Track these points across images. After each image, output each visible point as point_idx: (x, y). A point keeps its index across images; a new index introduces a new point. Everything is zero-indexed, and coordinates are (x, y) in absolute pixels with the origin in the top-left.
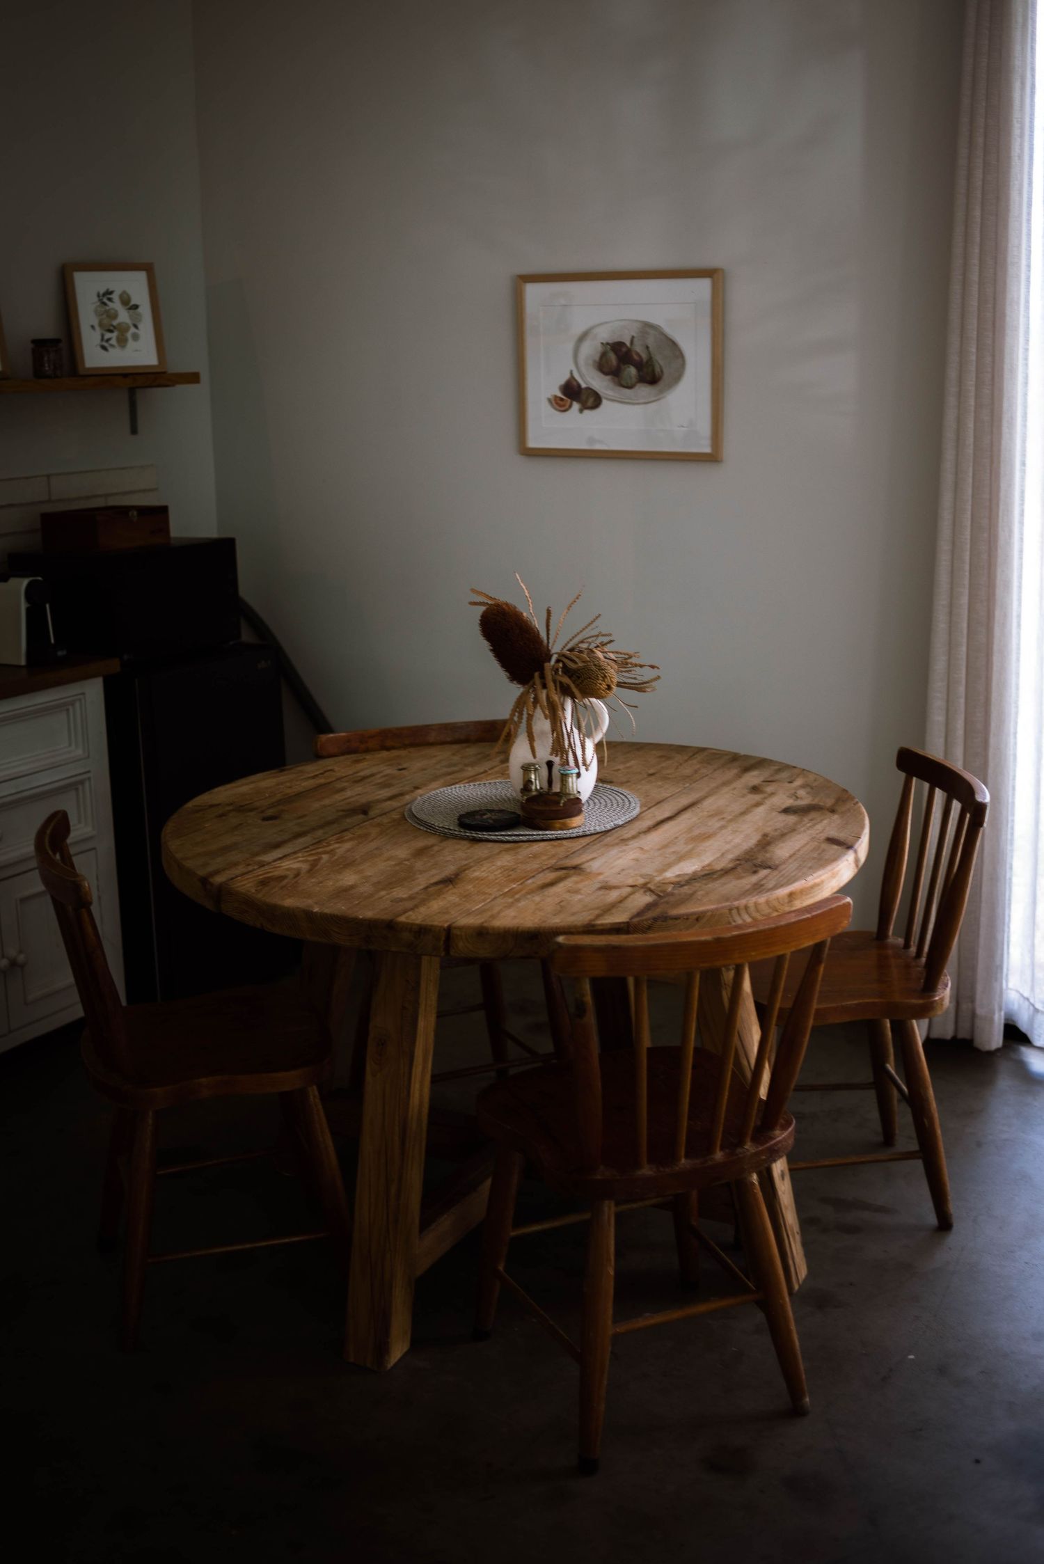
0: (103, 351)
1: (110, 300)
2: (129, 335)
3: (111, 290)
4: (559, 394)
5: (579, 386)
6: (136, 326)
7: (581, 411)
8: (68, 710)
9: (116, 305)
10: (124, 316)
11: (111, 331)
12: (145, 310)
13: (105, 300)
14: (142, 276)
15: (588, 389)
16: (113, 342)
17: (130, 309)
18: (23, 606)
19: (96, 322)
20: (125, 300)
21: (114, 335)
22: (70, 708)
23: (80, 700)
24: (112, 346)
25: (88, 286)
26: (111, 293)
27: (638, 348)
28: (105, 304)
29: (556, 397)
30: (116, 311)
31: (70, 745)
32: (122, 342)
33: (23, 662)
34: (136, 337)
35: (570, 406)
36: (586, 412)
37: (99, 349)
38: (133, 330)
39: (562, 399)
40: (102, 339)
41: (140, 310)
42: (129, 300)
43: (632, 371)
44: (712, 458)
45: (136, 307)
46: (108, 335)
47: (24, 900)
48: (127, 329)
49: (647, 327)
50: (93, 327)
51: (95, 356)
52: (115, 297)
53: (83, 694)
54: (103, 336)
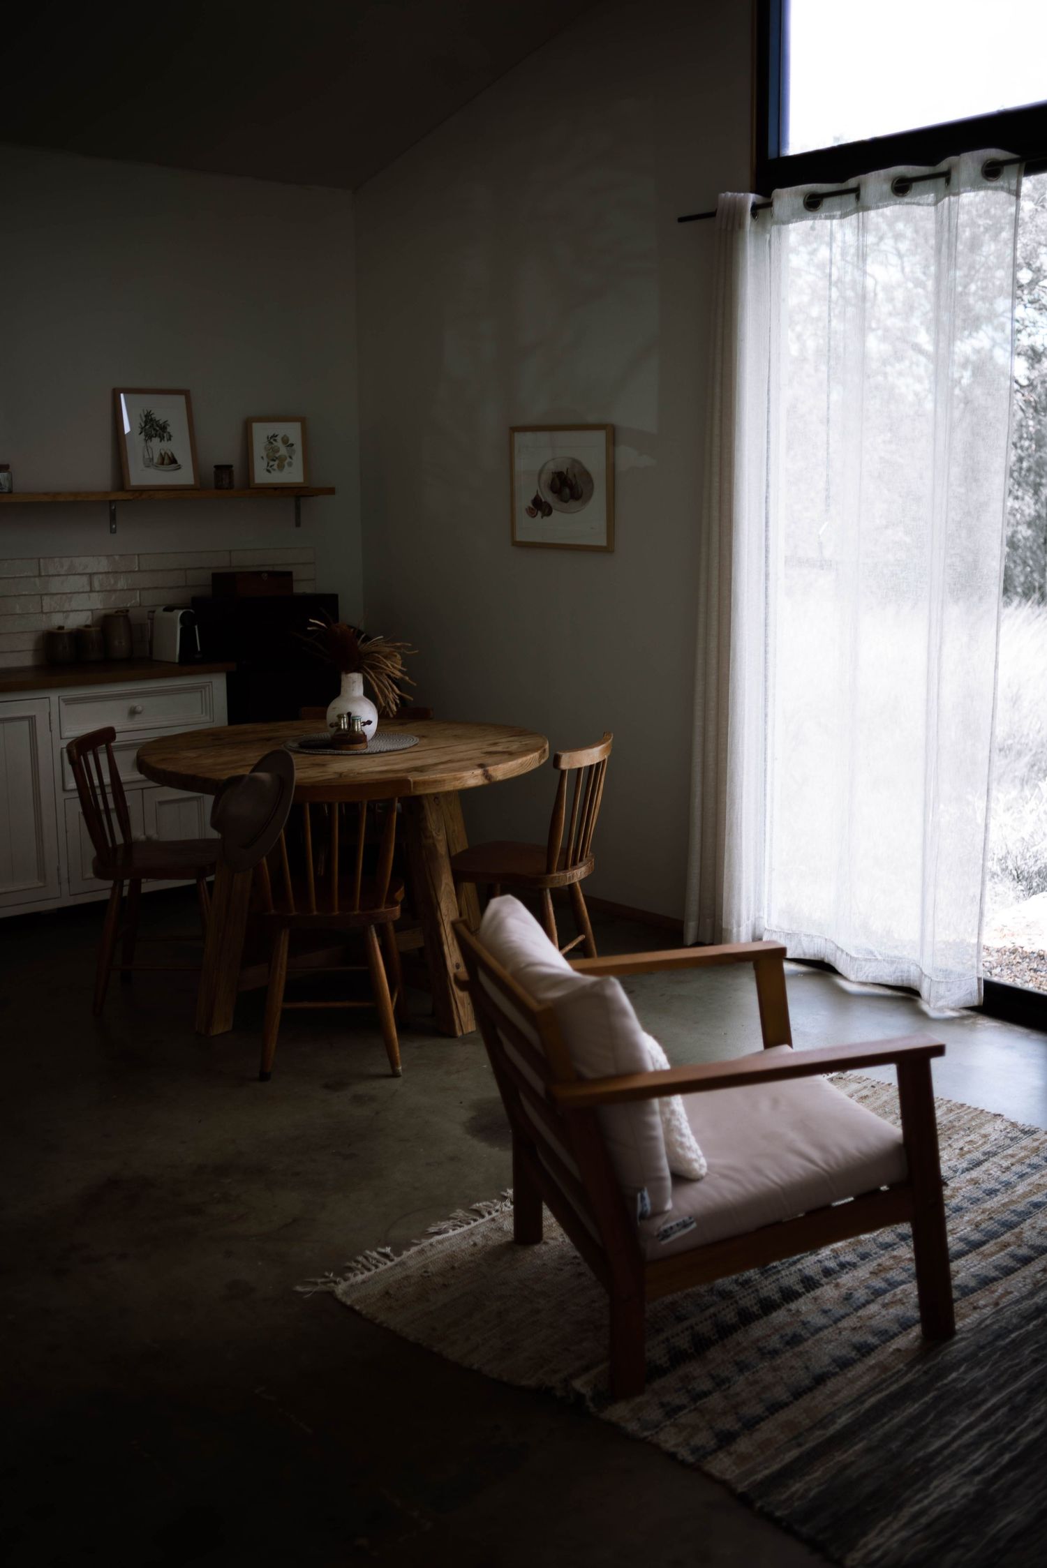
0: (268, 473)
1: (275, 440)
2: (286, 463)
3: (276, 434)
4: (531, 506)
5: (541, 500)
6: (291, 457)
7: (542, 517)
8: (201, 691)
9: (279, 444)
10: (283, 451)
11: (274, 460)
12: (298, 447)
13: (272, 440)
14: (297, 426)
15: (545, 502)
16: (275, 467)
17: (288, 446)
18: (179, 627)
19: (264, 455)
20: (285, 441)
21: (276, 463)
22: (203, 690)
23: (209, 686)
24: (274, 470)
25: (261, 432)
26: (277, 436)
27: (570, 476)
28: (272, 443)
29: (530, 508)
30: (279, 448)
31: (202, 713)
32: (281, 467)
33: (177, 661)
34: (290, 464)
35: (537, 514)
36: (545, 518)
37: (265, 471)
38: (288, 460)
39: (532, 509)
40: (268, 466)
41: (295, 446)
42: (288, 440)
43: (567, 491)
44: (608, 550)
45: (292, 445)
46: (271, 463)
47: (161, 803)
48: (286, 459)
49: (575, 462)
50: (262, 458)
51: (262, 475)
52: (279, 439)
53: (211, 682)
54: (268, 463)
